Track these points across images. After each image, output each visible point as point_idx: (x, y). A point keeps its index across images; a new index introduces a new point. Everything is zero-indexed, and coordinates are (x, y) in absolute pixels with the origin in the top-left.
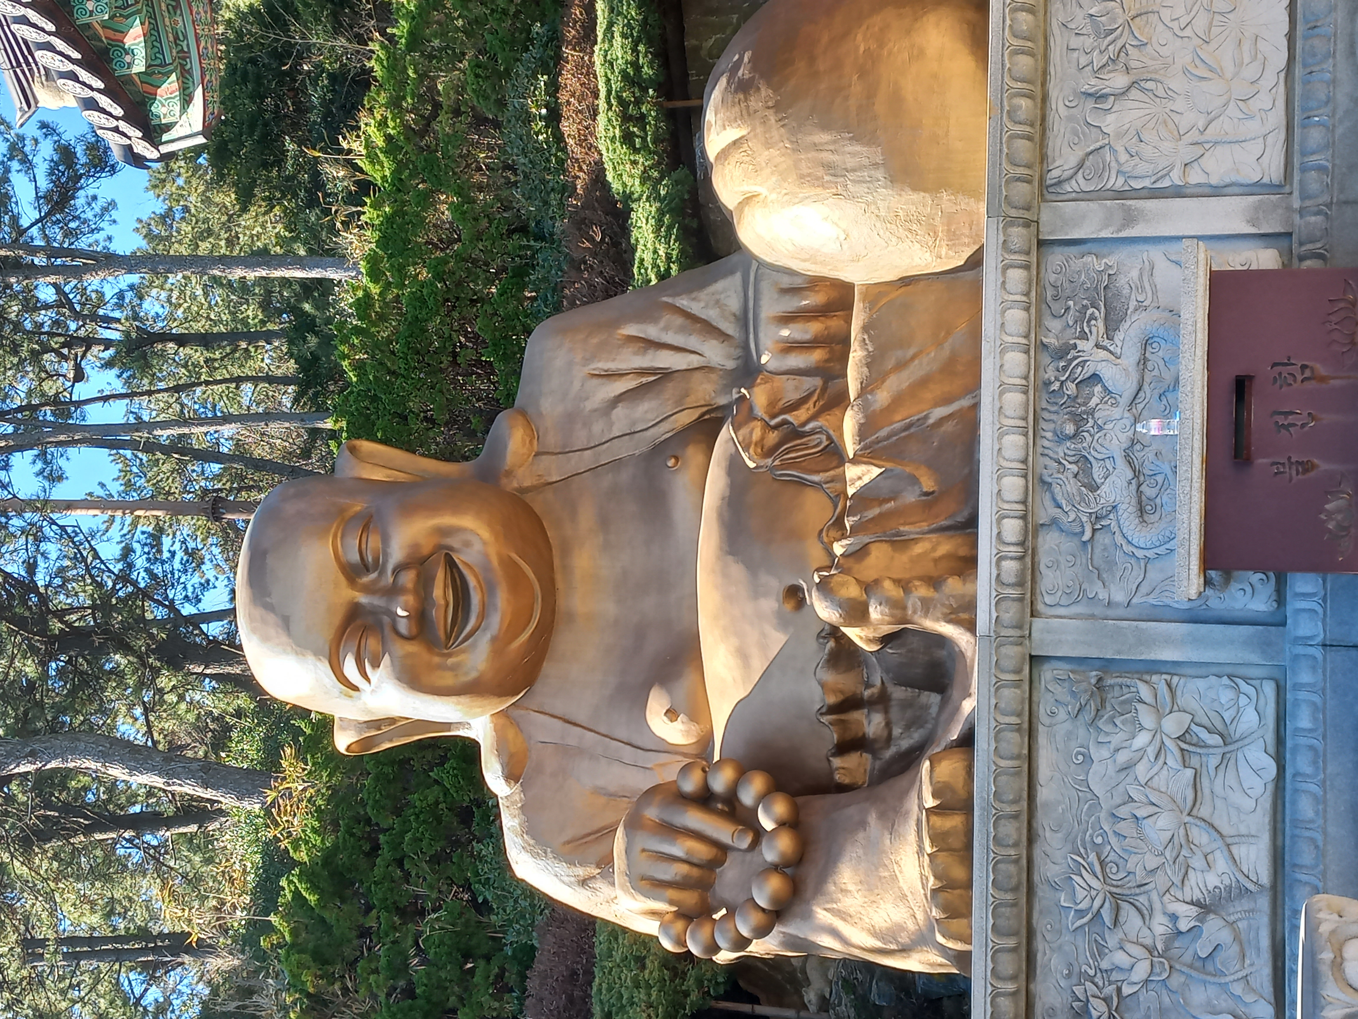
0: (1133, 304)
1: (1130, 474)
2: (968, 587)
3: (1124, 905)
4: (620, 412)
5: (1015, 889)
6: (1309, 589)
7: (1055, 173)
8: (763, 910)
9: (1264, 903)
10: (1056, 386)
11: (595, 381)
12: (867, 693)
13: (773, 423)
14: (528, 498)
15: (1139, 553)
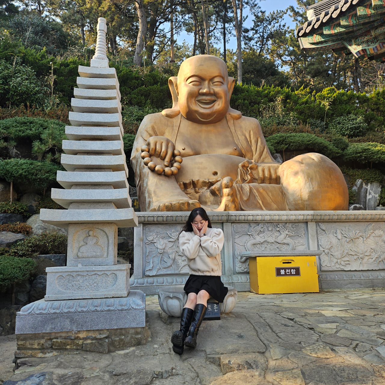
0: (295, 241)
1: (262, 242)
2: (233, 209)
3: (173, 243)
4: (243, 137)
5: (176, 221)
6: (243, 279)
7: (321, 225)
8: (155, 168)
9: (177, 272)
10: (278, 226)
11: (249, 132)
12: (197, 189)
13: (248, 169)
14: (225, 118)
15: (246, 244)
